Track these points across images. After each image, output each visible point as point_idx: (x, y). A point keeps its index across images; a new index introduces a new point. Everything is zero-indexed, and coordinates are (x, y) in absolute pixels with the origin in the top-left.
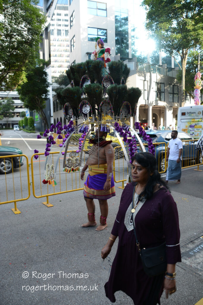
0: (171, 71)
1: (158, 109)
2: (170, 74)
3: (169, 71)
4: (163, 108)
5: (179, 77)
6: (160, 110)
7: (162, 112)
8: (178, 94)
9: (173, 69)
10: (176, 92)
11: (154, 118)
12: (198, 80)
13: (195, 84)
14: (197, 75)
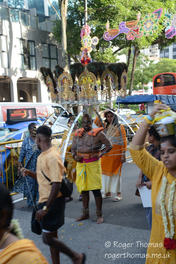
0: (44, 21)
1: (26, 83)
2: (43, 26)
3: (40, 21)
4: (35, 82)
5: (58, 31)
6: (30, 85)
7: (34, 88)
8: (57, 59)
9: (48, 19)
10: (53, 55)
11: (22, 98)
12: (86, 36)
13: (82, 44)
14: (84, 29)
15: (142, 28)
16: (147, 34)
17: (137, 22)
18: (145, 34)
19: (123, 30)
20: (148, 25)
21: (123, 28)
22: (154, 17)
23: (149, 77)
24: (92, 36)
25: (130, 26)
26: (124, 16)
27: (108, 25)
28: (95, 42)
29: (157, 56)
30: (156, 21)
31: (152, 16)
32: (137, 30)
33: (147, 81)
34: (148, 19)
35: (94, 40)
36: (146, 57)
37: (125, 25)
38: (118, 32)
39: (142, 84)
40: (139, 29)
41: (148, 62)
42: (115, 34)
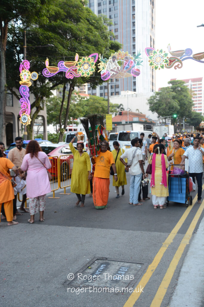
12: (25, 71)
13: (21, 77)
14: (23, 64)
15: (81, 69)
16: (85, 74)
17: (75, 63)
18: (83, 74)
19: (63, 69)
20: (86, 66)
21: (63, 67)
22: (91, 60)
23: (80, 112)
24: (31, 70)
25: (69, 66)
26: (62, 55)
27: (47, 62)
28: (34, 77)
29: (85, 92)
30: (93, 64)
31: (89, 59)
32: (76, 70)
33: (78, 116)
34: (86, 62)
35: (34, 75)
36: (77, 93)
37: (64, 65)
38: (57, 70)
39: (74, 119)
40: (78, 69)
41: (79, 98)
42: (54, 71)
